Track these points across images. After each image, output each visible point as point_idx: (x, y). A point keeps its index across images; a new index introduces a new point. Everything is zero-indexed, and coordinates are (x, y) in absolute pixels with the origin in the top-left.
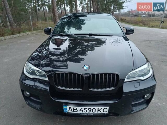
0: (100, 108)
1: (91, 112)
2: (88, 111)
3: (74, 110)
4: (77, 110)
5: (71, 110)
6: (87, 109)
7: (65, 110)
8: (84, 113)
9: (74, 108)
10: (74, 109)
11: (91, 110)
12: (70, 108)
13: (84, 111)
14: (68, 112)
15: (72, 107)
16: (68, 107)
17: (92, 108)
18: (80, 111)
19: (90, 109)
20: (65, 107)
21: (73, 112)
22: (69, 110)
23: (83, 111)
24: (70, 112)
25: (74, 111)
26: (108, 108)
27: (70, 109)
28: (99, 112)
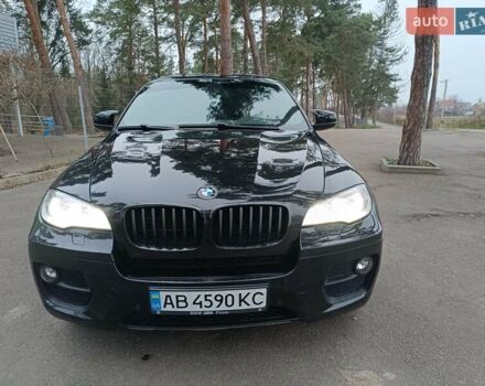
0: (244, 293)
1: (223, 307)
2: (216, 303)
3: (178, 301)
4: (185, 301)
5: (172, 303)
6: (212, 298)
7: (154, 306)
8: (204, 309)
9: (177, 297)
10: (180, 299)
11: (221, 301)
12: (167, 296)
13: (204, 303)
14: (163, 309)
15: (173, 295)
16: (163, 295)
17: (224, 293)
18: (194, 303)
19: (219, 298)
20: (153, 296)
21: (176, 309)
22: (166, 303)
23: (200, 303)
24: (169, 308)
25: (178, 307)
26: (264, 291)
27: (169, 301)
28: (244, 306)
